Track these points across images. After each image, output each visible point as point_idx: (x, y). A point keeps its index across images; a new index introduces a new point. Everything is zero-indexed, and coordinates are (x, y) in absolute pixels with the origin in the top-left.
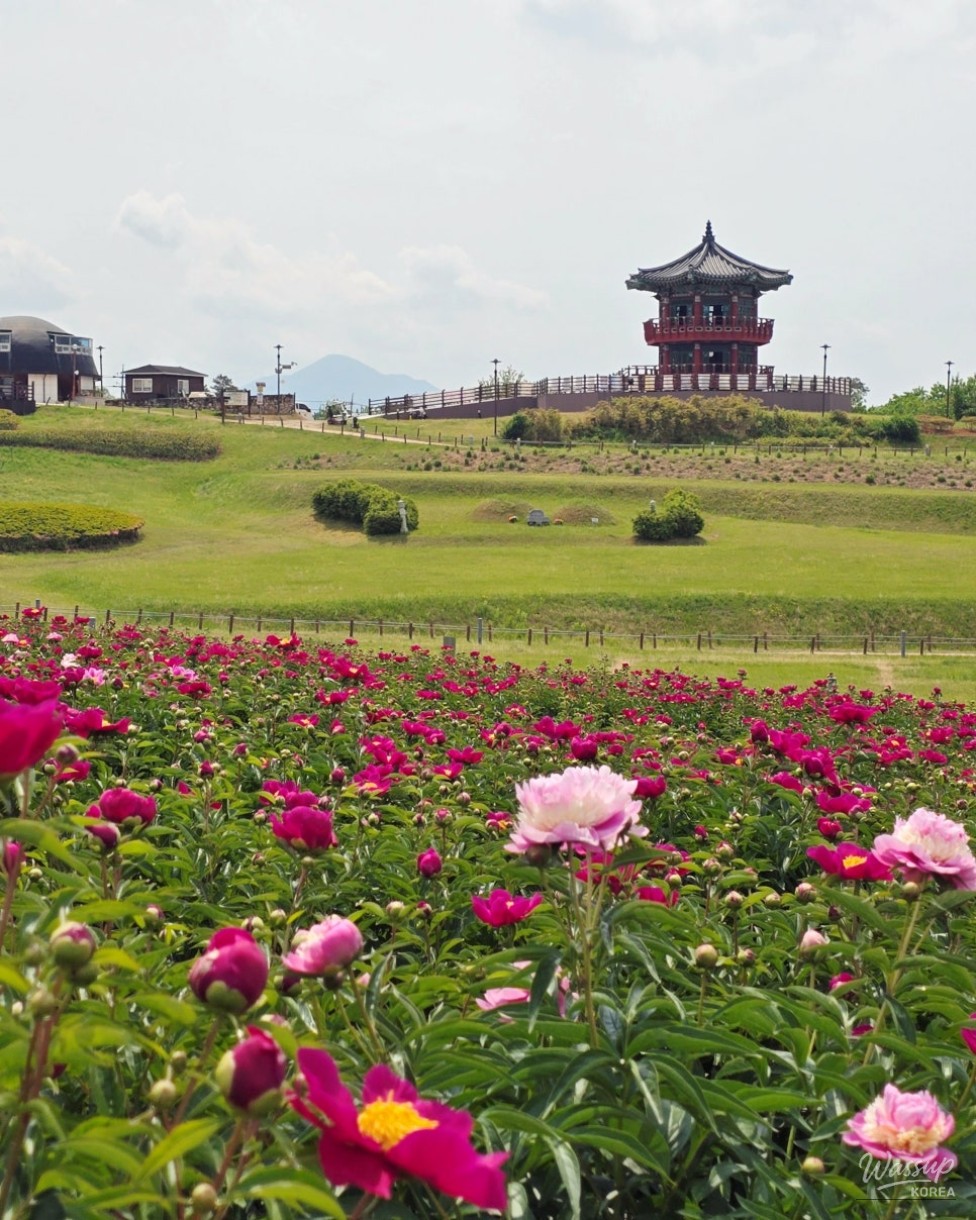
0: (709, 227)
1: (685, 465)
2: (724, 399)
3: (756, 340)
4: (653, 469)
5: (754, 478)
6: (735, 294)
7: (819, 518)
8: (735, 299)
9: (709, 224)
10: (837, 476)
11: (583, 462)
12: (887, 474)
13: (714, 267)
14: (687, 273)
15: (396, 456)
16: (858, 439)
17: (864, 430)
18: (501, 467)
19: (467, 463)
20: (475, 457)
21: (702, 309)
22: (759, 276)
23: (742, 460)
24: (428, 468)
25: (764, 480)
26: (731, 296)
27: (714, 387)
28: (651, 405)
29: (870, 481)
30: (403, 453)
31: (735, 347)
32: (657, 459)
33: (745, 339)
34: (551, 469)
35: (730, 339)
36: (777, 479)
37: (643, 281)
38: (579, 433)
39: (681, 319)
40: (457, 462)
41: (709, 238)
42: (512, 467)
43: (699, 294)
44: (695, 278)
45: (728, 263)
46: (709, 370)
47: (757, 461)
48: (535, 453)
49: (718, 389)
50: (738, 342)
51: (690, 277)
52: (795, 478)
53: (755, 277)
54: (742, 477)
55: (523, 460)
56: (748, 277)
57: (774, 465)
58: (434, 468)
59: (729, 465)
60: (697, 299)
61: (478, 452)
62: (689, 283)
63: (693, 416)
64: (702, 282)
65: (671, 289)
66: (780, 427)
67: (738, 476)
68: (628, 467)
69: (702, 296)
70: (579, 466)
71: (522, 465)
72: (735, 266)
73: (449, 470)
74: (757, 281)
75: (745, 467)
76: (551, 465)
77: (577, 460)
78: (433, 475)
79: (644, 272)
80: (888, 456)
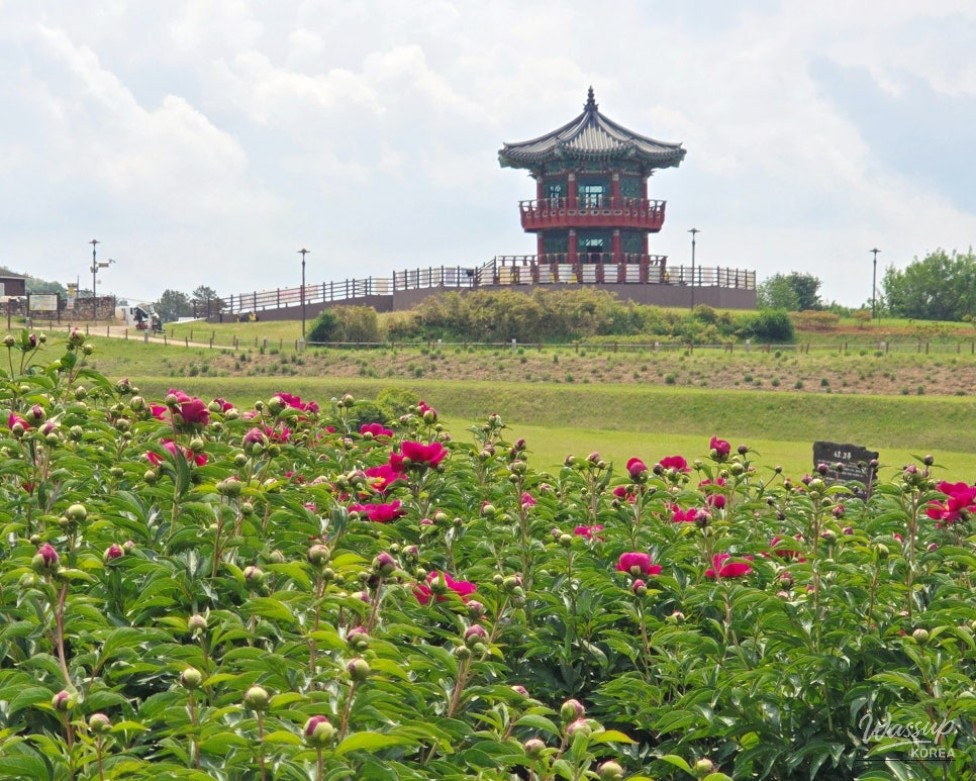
0: (591, 94)
1: (476, 365)
2: (573, 292)
3: (644, 225)
4: (438, 371)
5: (545, 379)
6: (615, 171)
7: (566, 419)
8: (616, 177)
9: (591, 91)
10: (636, 376)
11: (365, 364)
12: (692, 374)
13: (594, 141)
14: (553, 147)
15: (165, 361)
16: (719, 337)
17: (731, 328)
18: (274, 371)
19: (238, 368)
20: (250, 361)
21: (577, 189)
22: (637, 149)
23: (541, 360)
24: (194, 373)
25: (557, 381)
26: (611, 174)
27: (600, 279)
28: (485, 300)
29: (670, 381)
30: (172, 358)
31: (617, 233)
32: (447, 359)
33: (628, 224)
34: (327, 372)
35: (611, 224)
36: (570, 380)
37: (512, 157)
38: (397, 333)
39: (560, 201)
40: (228, 366)
41: (591, 106)
42: (284, 371)
43: (572, 171)
44: (564, 153)
45: (608, 135)
46: (594, 260)
47: (556, 361)
48: (316, 355)
49: (603, 283)
50: (622, 229)
51: (557, 152)
52: (591, 379)
53: (633, 152)
54: (533, 377)
55: (300, 363)
56: (625, 152)
57: (573, 365)
58: (200, 373)
59: (524, 366)
60: (571, 178)
61: (254, 356)
62: (558, 160)
63: (531, 313)
64: (574, 159)
65: (543, 166)
66: (637, 323)
67: (528, 377)
68: (411, 368)
69: (577, 175)
70: (358, 368)
71: (298, 368)
72: (614, 139)
73: (215, 375)
74: (637, 156)
75: (540, 367)
76: (327, 369)
77: (358, 362)
78: (199, 380)
79: (510, 147)
80: (751, 356)
